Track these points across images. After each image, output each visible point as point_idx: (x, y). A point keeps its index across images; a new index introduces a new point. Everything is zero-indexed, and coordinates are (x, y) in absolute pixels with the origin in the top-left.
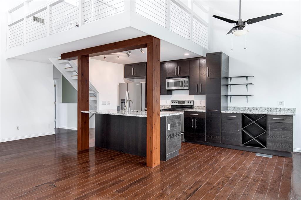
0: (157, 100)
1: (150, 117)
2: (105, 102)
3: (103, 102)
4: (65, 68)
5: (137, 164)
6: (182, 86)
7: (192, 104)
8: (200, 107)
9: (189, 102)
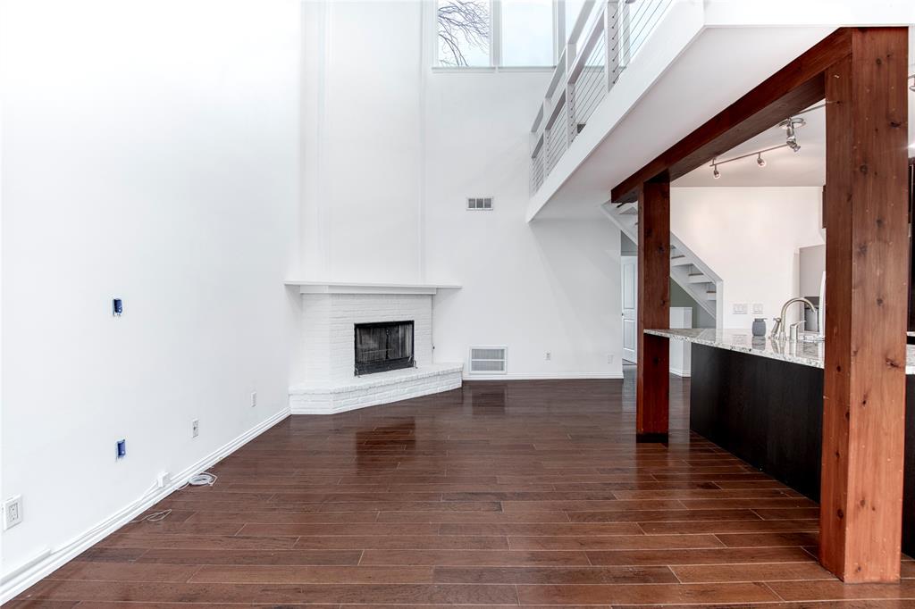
0: (880, 301)
1: (839, 369)
2: (744, 306)
3: (735, 305)
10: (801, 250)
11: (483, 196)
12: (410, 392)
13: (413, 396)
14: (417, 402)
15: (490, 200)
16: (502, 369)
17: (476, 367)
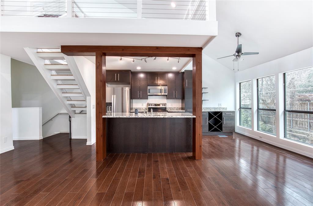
4: (45, 64)
6: (162, 93)
8: (172, 109)
9: (164, 105)
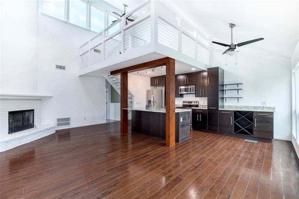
0: (173, 101)
1: (168, 112)
2: (138, 102)
3: (136, 102)
4: (113, 81)
5: (159, 145)
6: (190, 91)
7: (197, 104)
8: (203, 106)
9: (196, 102)
10: (147, 90)
11: (62, 65)
12: (38, 137)
13: (38, 138)
14: (40, 140)
15: (65, 67)
16: (69, 125)
17: (59, 125)
